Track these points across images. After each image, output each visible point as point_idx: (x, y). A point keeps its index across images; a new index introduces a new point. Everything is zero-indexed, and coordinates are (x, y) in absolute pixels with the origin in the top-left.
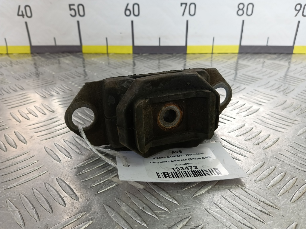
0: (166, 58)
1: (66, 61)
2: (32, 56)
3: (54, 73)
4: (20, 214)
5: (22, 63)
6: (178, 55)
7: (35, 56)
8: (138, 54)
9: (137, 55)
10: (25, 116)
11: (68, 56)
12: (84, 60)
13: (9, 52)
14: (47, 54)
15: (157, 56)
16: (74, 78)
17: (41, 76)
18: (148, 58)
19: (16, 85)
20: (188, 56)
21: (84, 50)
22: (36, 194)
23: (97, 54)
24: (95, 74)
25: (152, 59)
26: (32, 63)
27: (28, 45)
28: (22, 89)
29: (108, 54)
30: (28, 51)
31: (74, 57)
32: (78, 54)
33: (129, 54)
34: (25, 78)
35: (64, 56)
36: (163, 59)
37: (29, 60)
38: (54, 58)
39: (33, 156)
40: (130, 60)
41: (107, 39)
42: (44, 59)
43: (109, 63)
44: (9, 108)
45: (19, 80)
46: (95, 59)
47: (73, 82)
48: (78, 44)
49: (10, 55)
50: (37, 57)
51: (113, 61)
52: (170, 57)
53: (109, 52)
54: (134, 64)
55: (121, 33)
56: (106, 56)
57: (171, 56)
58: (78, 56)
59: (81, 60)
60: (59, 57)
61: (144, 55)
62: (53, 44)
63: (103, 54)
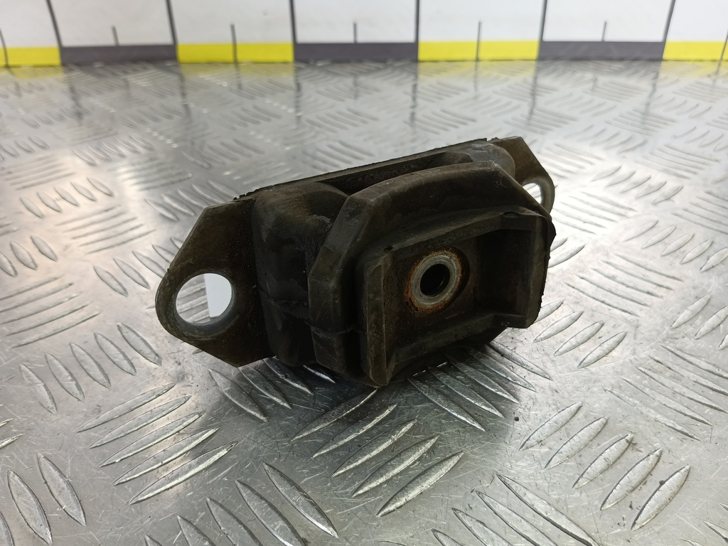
0: (369, 72)
1: (143, 80)
2: (65, 72)
3: (113, 111)
4: (47, 390)
5: (42, 89)
6: (397, 64)
7: (71, 70)
8: (306, 62)
9: (302, 65)
10: (52, 204)
11: (145, 68)
12: (182, 79)
13: (11, 63)
14: (97, 65)
15: (349, 68)
16: (156, 120)
17: (86, 118)
18: (329, 72)
19: (30, 139)
20: (421, 66)
21: (183, 54)
22: (77, 355)
23: (211, 64)
24: (205, 111)
25: (336, 74)
26: (65, 87)
27: (54, 44)
28: (44, 147)
29: (236, 63)
30: (55, 59)
31: (160, 73)
32: (169, 64)
33: (286, 63)
34: (49, 123)
35: (135, 71)
36: (362, 73)
37: (57, 80)
38: (114, 74)
39: (71, 284)
40: (288, 78)
41: (233, 28)
42: (91, 78)
43: (240, 86)
44: (18, 189)
45: (35, 126)
46: (205, 76)
47: (154, 130)
48: (167, 40)
49: (13, 70)
50: (76, 74)
51: (248, 79)
52: (378, 69)
53: (240, 57)
54: (299, 87)
55: (265, 14)
56: (232, 68)
57: (380, 65)
58: (168, 70)
59: (176, 78)
60: (126, 73)
61: (320, 64)
62: (109, 41)
63: (226, 63)
